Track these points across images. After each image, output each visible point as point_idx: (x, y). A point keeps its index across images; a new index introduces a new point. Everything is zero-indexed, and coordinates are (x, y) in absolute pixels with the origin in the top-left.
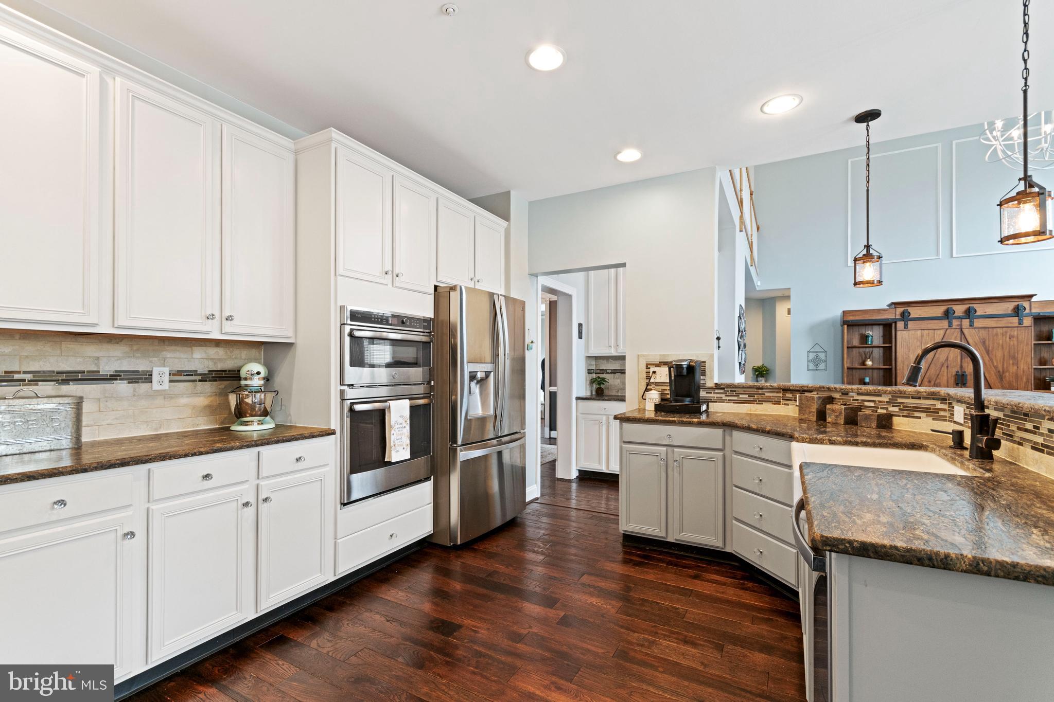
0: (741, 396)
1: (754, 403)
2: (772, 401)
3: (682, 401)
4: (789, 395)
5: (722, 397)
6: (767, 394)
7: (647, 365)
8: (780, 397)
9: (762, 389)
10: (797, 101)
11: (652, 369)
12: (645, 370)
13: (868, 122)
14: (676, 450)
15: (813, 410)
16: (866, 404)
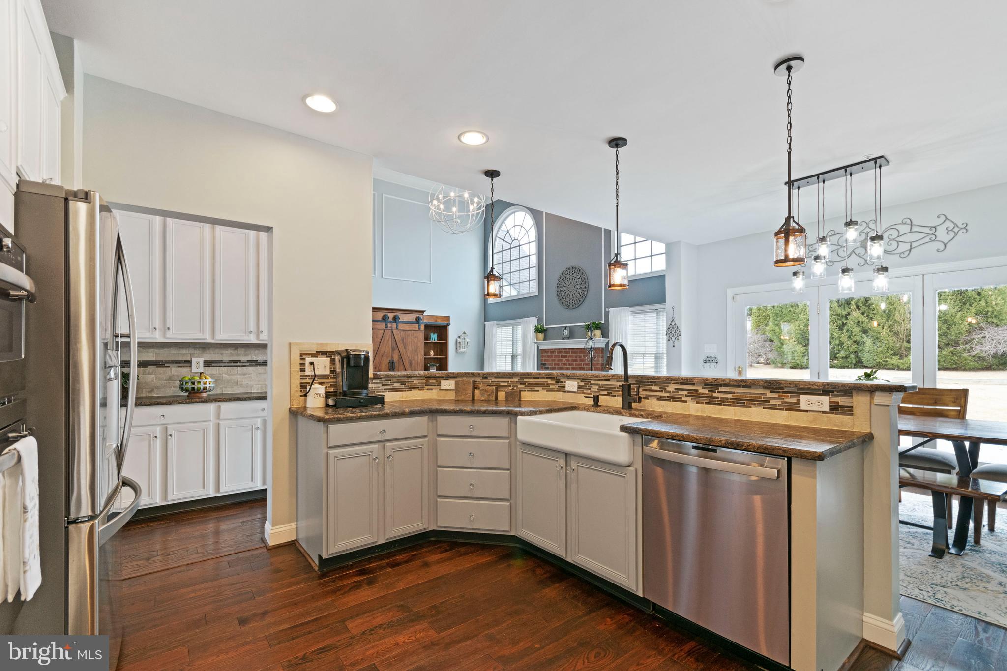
0: (395, 385)
1: (405, 391)
2: (419, 388)
3: (360, 393)
4: (432, 381)
5: (379, 387)
6: (415, 382)
7: (301, 355)
8: (424, 383)
9: (411, 377)
10: (484, 140)
11: (308, 360)
12: (299, 361)
13: (492, 178)
14: (388, 444)
15: (469, 392)
16: (502, 384)
